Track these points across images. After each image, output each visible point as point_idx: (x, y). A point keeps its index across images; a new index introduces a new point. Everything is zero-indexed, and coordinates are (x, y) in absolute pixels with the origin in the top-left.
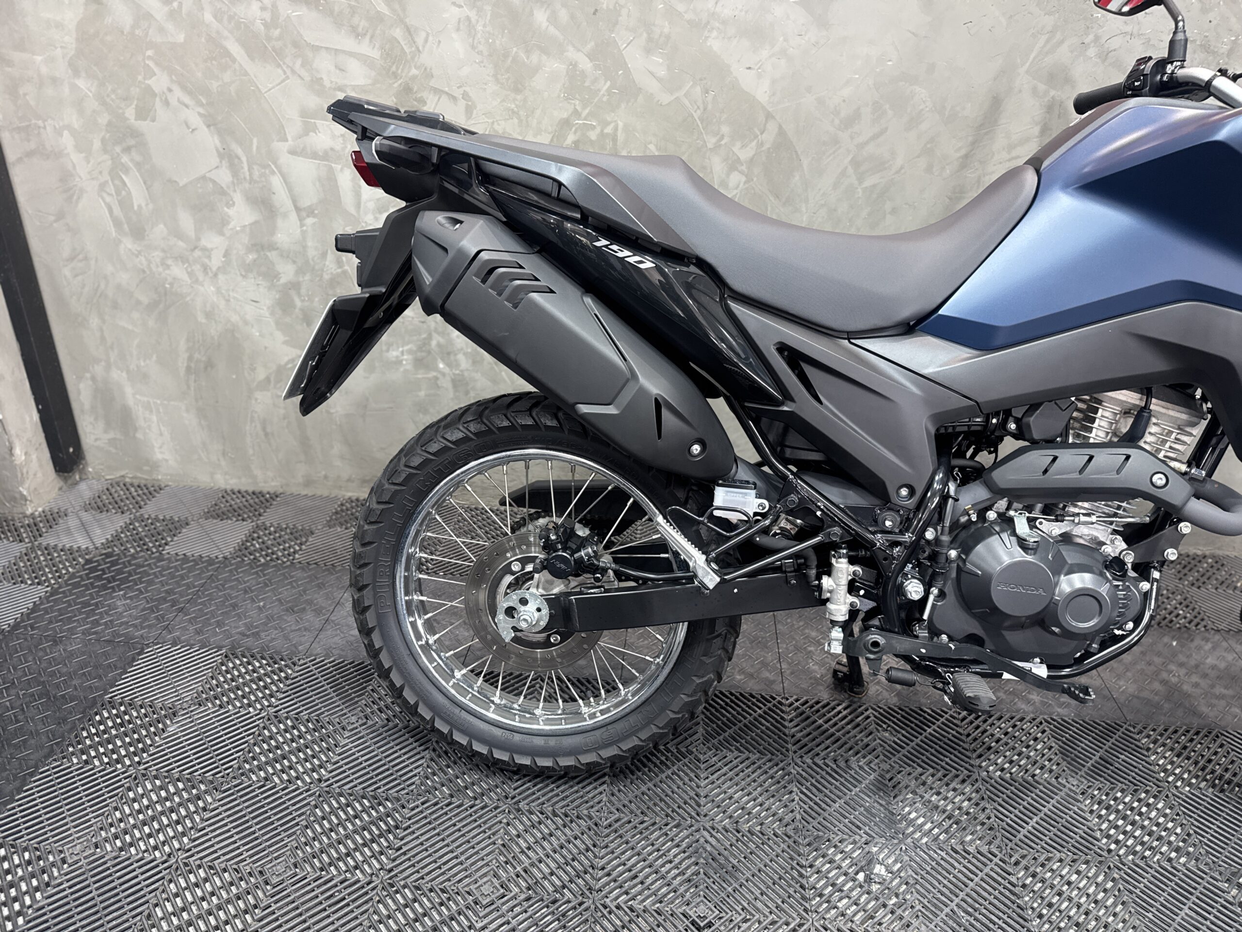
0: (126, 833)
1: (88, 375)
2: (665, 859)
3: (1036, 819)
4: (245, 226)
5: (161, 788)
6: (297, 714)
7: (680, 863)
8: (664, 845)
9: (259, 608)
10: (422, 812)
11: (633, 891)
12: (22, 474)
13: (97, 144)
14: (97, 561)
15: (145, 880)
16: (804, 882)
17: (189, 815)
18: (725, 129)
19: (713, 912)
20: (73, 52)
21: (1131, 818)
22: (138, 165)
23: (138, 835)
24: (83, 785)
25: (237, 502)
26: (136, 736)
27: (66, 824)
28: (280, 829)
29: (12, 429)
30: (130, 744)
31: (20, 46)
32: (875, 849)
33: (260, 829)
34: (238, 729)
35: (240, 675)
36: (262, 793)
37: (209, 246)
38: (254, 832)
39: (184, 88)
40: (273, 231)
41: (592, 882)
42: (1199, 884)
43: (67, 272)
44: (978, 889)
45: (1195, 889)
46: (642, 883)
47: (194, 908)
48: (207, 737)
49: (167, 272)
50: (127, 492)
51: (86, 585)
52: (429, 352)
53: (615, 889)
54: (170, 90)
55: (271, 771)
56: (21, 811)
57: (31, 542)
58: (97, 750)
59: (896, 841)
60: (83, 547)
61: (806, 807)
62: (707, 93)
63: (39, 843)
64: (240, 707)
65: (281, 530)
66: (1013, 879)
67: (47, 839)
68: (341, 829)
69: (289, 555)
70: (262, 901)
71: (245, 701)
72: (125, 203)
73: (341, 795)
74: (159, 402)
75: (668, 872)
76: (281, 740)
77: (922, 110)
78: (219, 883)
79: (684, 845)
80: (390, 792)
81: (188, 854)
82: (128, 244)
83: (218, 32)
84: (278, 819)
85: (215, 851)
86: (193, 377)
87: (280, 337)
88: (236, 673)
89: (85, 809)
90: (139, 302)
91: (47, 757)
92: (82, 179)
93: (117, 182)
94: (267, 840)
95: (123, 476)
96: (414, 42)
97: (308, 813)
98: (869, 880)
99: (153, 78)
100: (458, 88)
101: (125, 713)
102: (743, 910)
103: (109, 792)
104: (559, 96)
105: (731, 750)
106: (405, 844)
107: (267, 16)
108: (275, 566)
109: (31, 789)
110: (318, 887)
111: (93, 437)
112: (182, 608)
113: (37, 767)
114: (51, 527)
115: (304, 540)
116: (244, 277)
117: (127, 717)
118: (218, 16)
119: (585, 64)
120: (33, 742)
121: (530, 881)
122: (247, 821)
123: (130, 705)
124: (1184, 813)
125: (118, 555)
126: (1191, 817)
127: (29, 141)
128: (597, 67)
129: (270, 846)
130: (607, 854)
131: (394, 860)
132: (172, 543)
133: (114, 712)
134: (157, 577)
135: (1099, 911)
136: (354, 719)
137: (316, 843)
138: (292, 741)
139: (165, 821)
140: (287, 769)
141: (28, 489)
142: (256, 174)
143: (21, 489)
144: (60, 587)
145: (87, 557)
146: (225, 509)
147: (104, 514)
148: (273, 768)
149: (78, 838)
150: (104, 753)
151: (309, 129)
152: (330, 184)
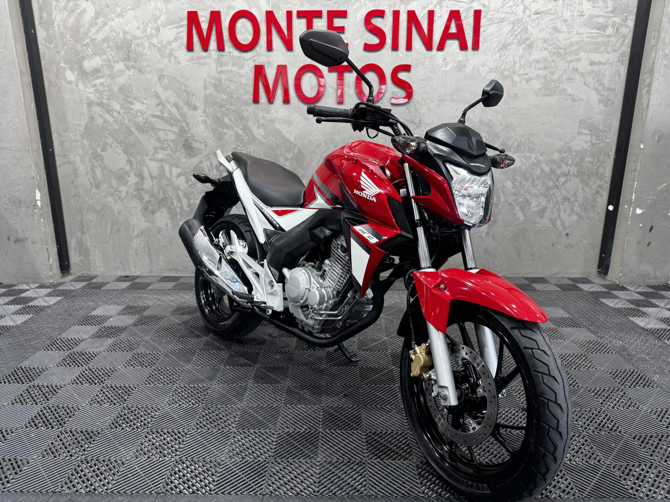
1: (75, 236)
4: (134, 183)
13: (87, 160)
14: (79, 291)
18: (283, 149)
20: (83, 132)
22: (100, 165)
25: (125, 278)
31: (66, 131)
37: (121, 190)
39: (117, 142)
40: (143, 184)
43: (72, 201)
49: (107, 199)
50: (85, 277)
54: (112, 143)
57: (54, 288)
60: (73, 289)
62: (276, 139)
65: (142, 283)
72: (95, 177)
74: (99, 245)
82: (94, 190)
83: (129, 126)
87: (143, 219)
90: (96, 210)
92: (81, 170)
93: (93, 171)
95: (83, 274)
96: (189, 127)
99: (108, 139)
100: (203, 139)
104: (233, 141)
107: (144, 121)
109: (70, 330)
111: (74, 259)
112: (110, 299)
113: (70, 327)
114: (60, 285)
115: (150, 285)
116: (132, 200)
118: (129, 121)
119: (240, 132)
120: (67, 323)
125: (86, 290)
127: (65, 159)
128: (244, 133)
132: (104, 287)
136: (168, 315)
141: (52, 273)
142: (138, 167)
143: (50, 273)
145: (75, 291)
146: (122, 280)
147: (78, 282)
151: (156, 153)
152: (162, 169)
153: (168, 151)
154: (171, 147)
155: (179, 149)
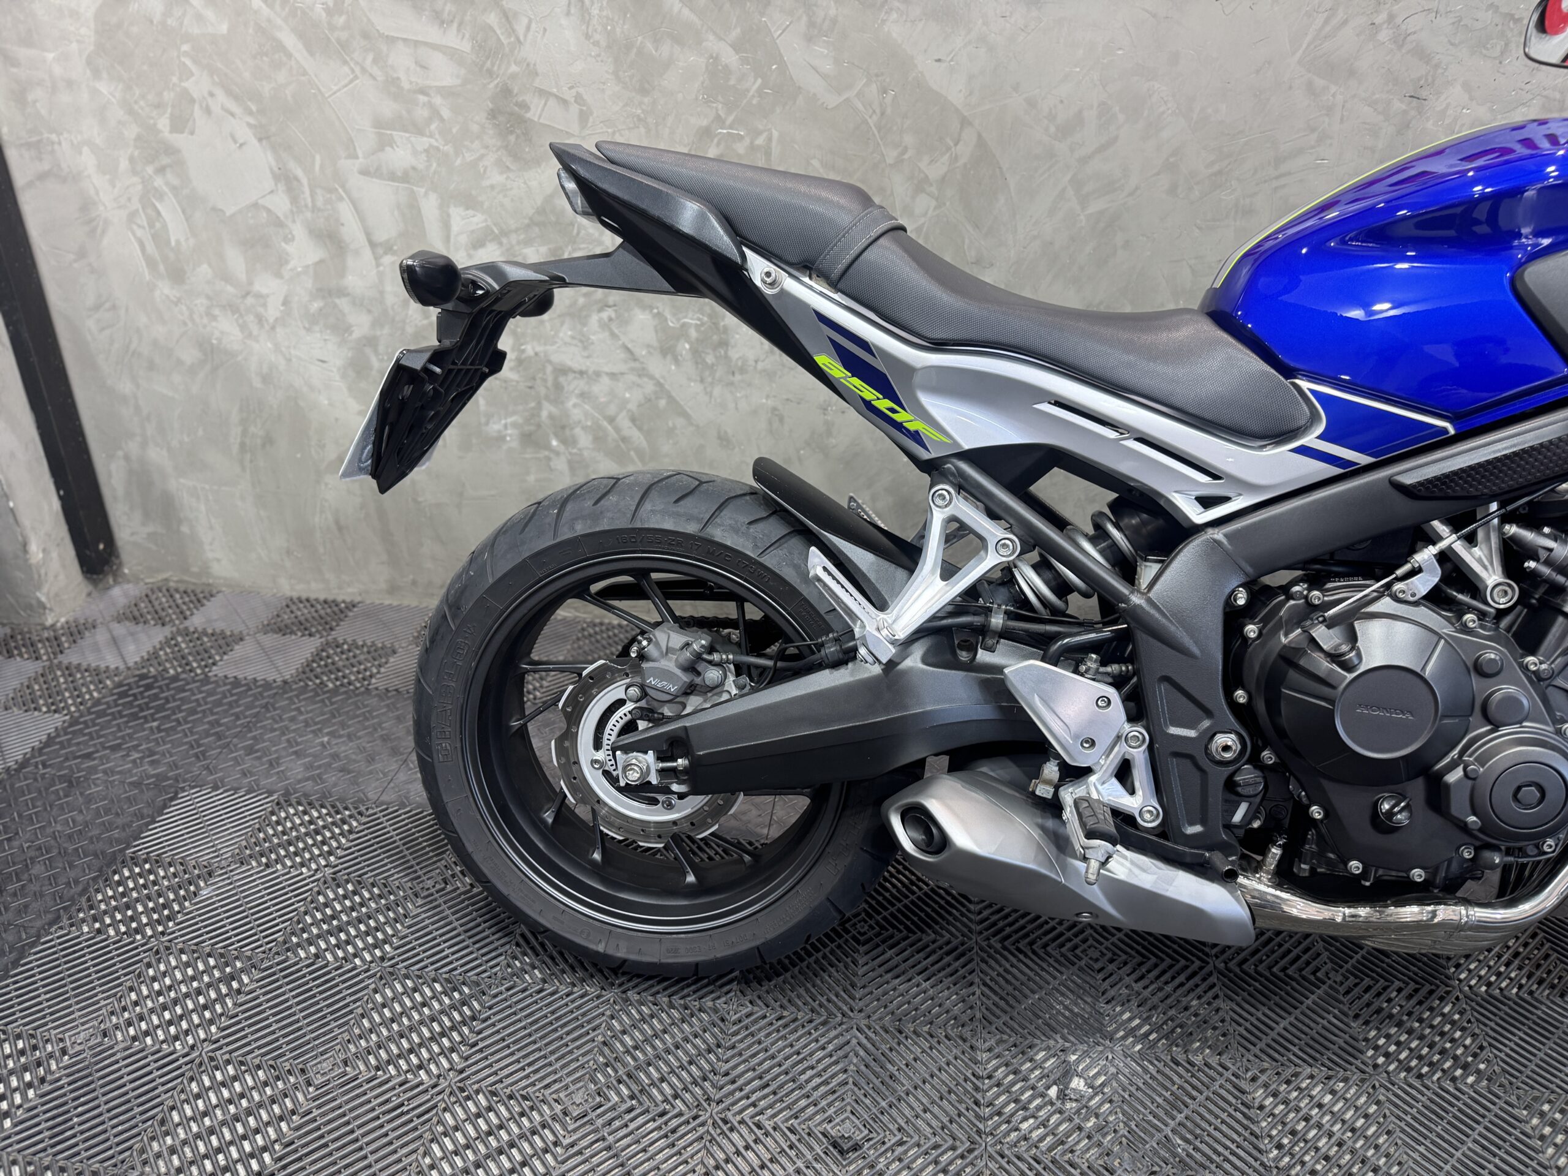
0: (141, 1018)
1: (120, 453)
2: (806, 1064)
3: (1284, 1023)
4: (308, 267)
5: (187, 965)
6: (360, 876)
7: (825, 1070)
8: (806, 1046)
9: (323, 745)
10: (505, 1000)
11: (762, 1103)
12: (40, 576)
13: (124, 164)
14: (128, 684)
15: (161, 1077)
16: (979, 1096)
17: (221, 999)
18: (909, 139)
19: (861, 1132)
20: (92, 48)
21: (1408, 1025)
22: (174, 189)
23: (156, 1021)
24: (93, 959)
25: (304, 612)
26: (161, 900)
27: (70, 1006)
28: (330, 1018)
29: (26, 521)
30: (154, 910)
31: (27, 41)
32: (1074, 1058)
33: (305, 1018)
34: (286, 893)
35: (294, 827)
36: (310, 973)
37: (264, 291)
38: (298, 1021)
39: (229, 93)
40: (342, 272)
41: (711, 1090)
42: (1489, 1110)
43: (91, 324)
44: (1202, 1110)
45: (1483, 1117)
46: (775, 1093)
47: (218, 1112)
48: (247, 903)
49: (214, 324)
50: (171, 600)
51: (112, 714)
52: (539, 426)
53: (741, 1099)
54: (211, 95)
55: (323, 945)
56: (16, 990)
57: (49, 659)
58: (113, 917)
59: (1100, 1048)
60: (113, 667)
61: (989, 1003)
62: (885, 92)
63: (35, 1029)
64: (291, 867)
65: (357, 648)
66: (1247, 1098)
67: (46, 1024)
68: (405, 1020)
69: (364, 679)
70: (301, 1105)
71: (298, 859)
72: (160, 238)
73: (407, 977)
74: (207, 487)
75: (808, 1081)
76: (338, 907)
77: (1163, 113)
78: (250, 1082)
79: (830, 1047)
80: (469, 974)
81: (214, 1046)
82: (165, 289)
83: (269, 20)
84: (328, 1006)
85: (249, 1044)
86: (248, 456)
88: (289, 825)
89: (94, 988)
90: (180, 362)
91: (51, 924)
92: (106, 207)
93: (150, 211)
94: (312, 1031)
95: (166, 580)
96: (514, 31)
97: (365, 998)
98: (1062, 1096)
99: (193, 79)
100: (571, 88)
101: (150, 872)
102: (899, 1130)
103: (124, 968)
104: (697, 99)
105: (900, 931)
106: (482, 1040)
108: (346, 692)
109: (30, 962)
110: (372, 1089)
111: (129, 531)
112: (228, 744)
113: (39, 937)
114: (75, 642)
115: (384, 660)
116: (308, 330)
117: (152, 877)
119: (730, 58)
120: (34, 905)
121: (634, 1087)
122: (290, 1007)
123: (157, 862)
124: (1478, 1020)
125: (154, 677)
126: (1486, 1025)
127: (41, 160)
128: (744, 61)
129: (315, 1039)
130: (733, 1057)
131: (466, 1059)
132: (220, 663)
133: (137, 870)
134: (199, 705)
135: (1355, 1142)
136: (430, 883)
137: (374, 1036)
138: (352, 909)
139: (190, 1005)
140: (343, 945)
141: (47, 595)
142: (320, 201)
143: (38, 594)
144: (82, 716)
145: (116, 679)
146: (289, 622)
147: (141, 625)
148: (327, 942)
149: (83, 1024)
150: (120, 921)
151: (384, 143)
152: (411, 213)
153: (431, 136)
154: (442, 120)
155: (475, 128)
